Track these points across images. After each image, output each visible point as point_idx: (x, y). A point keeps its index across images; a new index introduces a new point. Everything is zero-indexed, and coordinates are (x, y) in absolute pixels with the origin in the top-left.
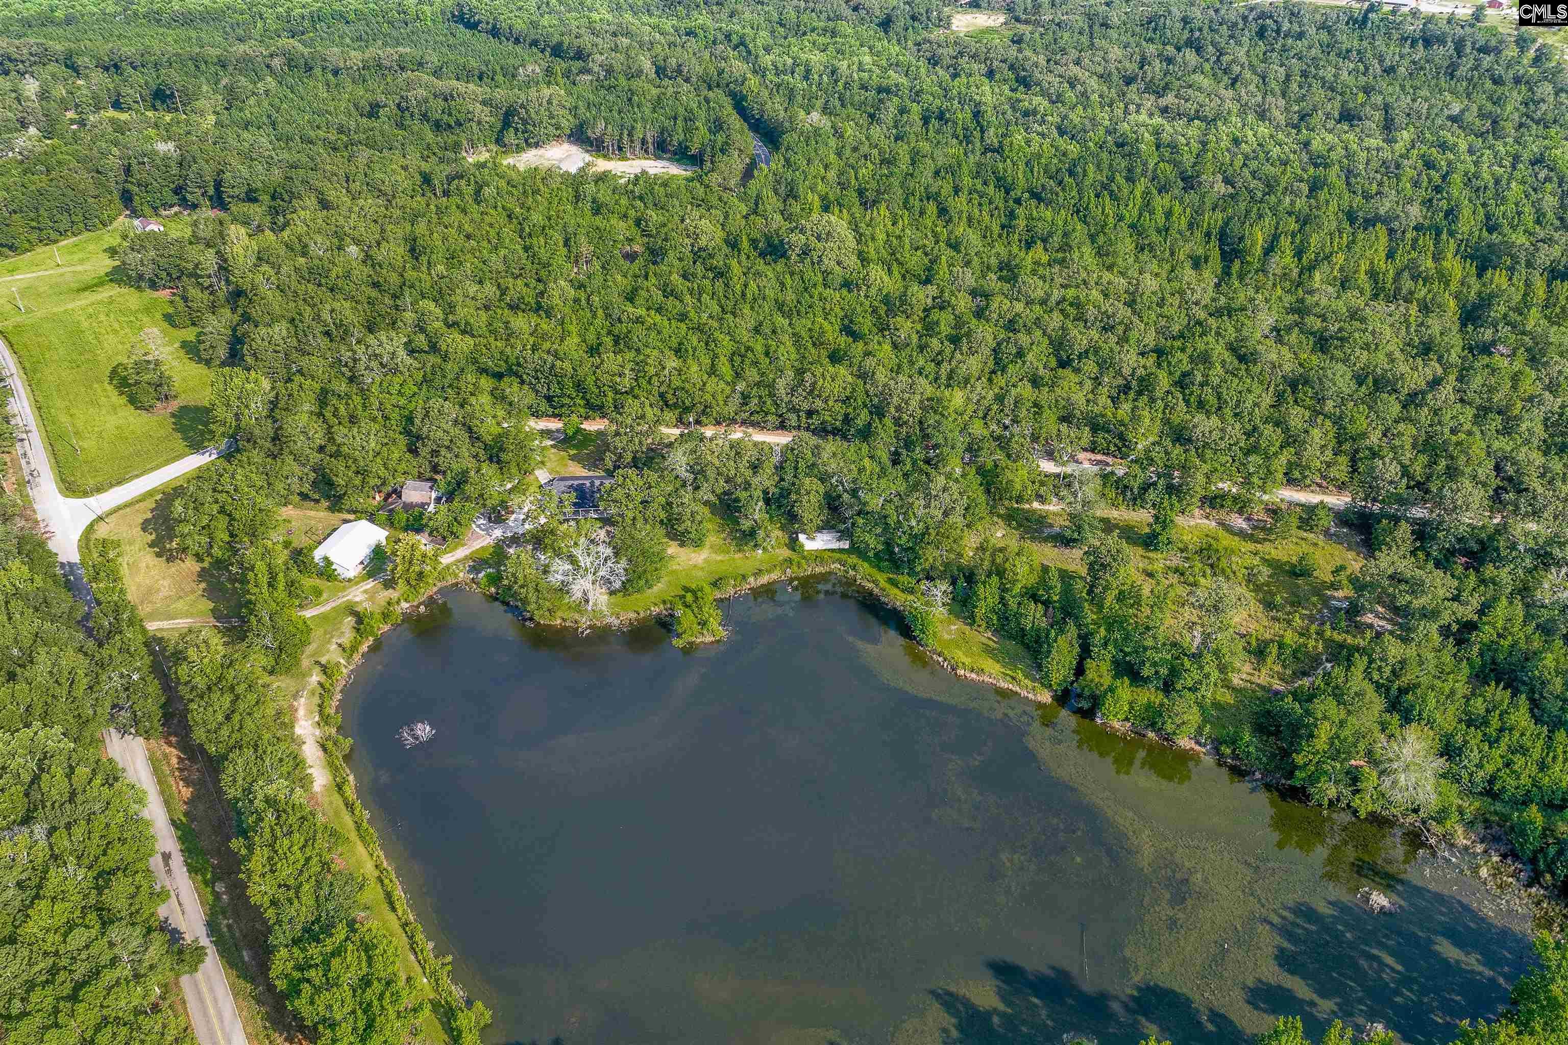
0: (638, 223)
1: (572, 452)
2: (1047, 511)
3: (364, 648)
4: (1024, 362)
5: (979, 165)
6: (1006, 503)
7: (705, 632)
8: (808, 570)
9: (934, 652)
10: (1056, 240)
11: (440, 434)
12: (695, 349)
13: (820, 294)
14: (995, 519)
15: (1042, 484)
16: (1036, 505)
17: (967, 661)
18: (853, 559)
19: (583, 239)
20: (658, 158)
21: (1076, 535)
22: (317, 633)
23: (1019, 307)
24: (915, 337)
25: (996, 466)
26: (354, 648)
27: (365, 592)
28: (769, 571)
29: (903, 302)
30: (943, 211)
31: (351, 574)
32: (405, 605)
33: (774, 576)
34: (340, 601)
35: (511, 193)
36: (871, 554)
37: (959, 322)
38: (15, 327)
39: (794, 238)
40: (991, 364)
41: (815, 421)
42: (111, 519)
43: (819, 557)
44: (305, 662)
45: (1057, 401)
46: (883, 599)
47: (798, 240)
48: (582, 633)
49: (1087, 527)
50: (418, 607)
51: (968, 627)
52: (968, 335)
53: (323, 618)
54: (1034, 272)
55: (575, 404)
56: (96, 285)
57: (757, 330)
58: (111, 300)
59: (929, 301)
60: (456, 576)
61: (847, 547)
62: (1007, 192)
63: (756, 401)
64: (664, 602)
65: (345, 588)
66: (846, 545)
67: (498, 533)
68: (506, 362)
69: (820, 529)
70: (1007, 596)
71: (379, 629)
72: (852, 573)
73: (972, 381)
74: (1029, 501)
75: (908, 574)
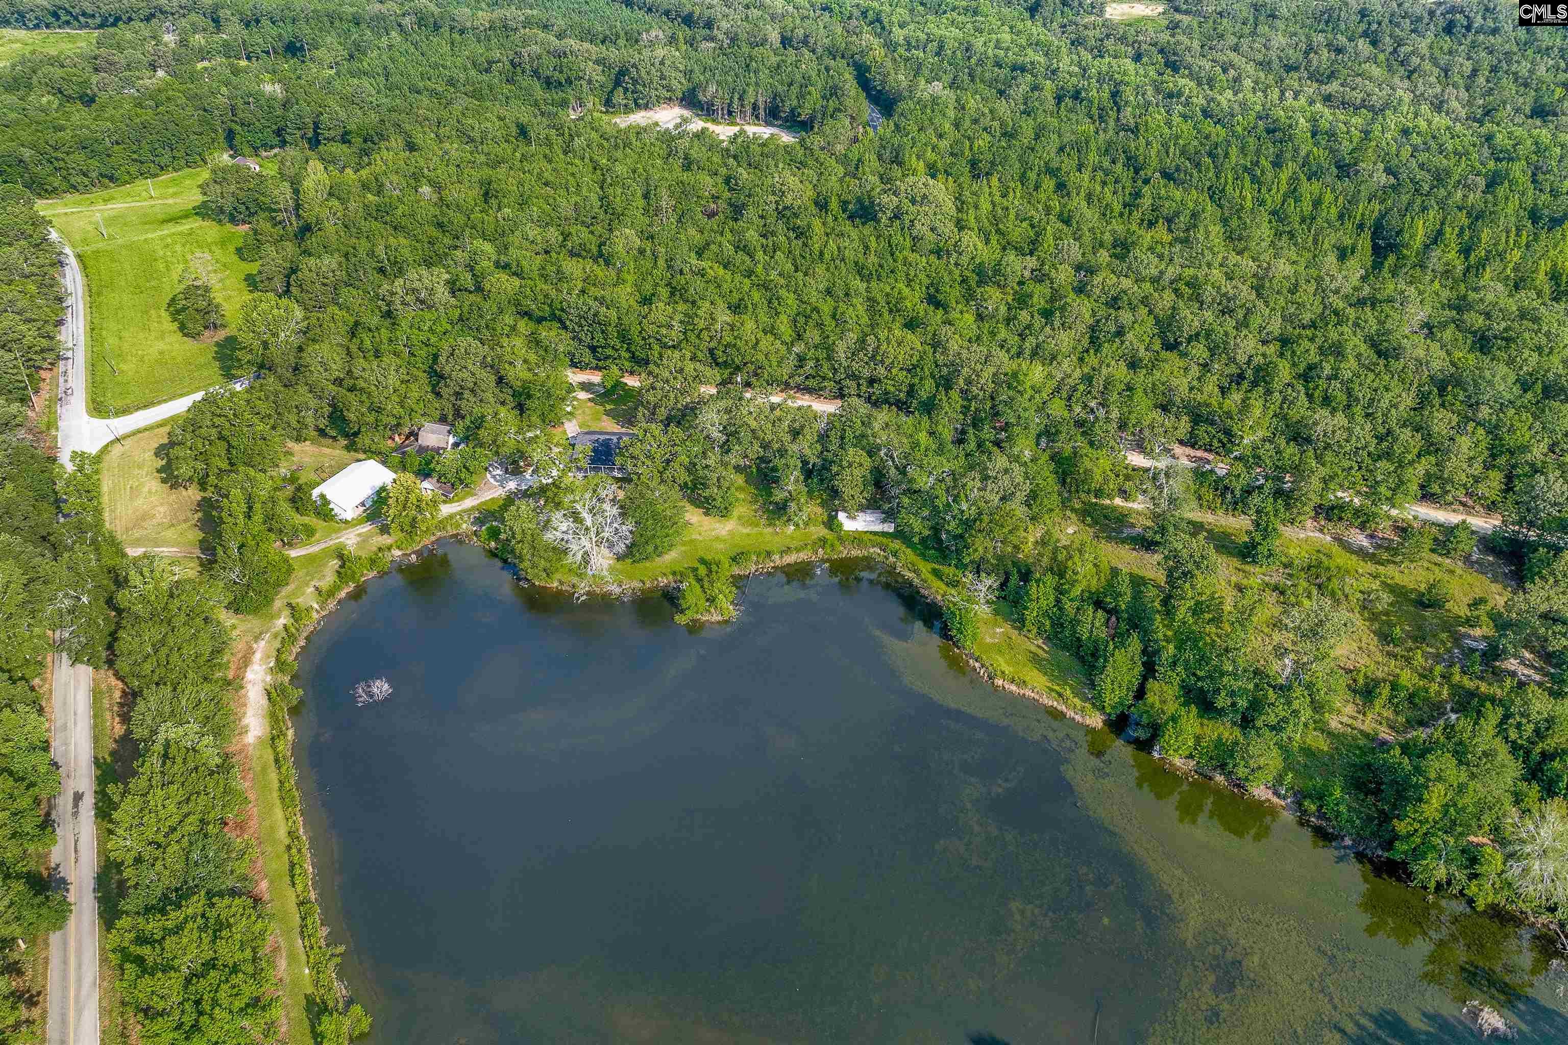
0: (727, 180)
1: (608, 407)
2: (1131, 508)
3: (343, 594)
4: (1122, 342)
5: (1109, 144)
6: (1083, 495)
7: (712, 610)
8: (844, 552)
9: (971, 656)
10: (1184, 219)
11: (465, 374)
12: (755, 306)
13: (905, 258)
14: (1068, 513)
15: (1128, 478)
16: (1118, 501)
17: (1008, 670)
18: (896, 545)
19: (664, 193)
20: (768, 124)
21: (1158, 538)
22: (299, 573)
23: (1126, 283)
24: (1003, 309)
25: (1075, 453)
26: (331, 593)
27: (359, 535)
28: (798, 550)
29: (997, 272)
30: (1061, 186)
31: (349, 515)
32: (397, 553)
33: (803, 556)
34: (331, 543)
35: (601, 146)
36: (916, 540)
37: (1055, 296)
38: (93, 252)
39: (885, 199)
40: (1085, 342)
41: (877, 390)
42: (128, 443)
43: (857, 538)
44: (278, 603)
45: (1154, 384)
46: (922, 591)
47: (889, 201)
48: (578, 598)
49: (1171, 529)
50: (410, 555)
51: (1016, 632)
52: (1063, 309)
53: (310, 559)
54: (1151, 249)
55: (620, 357)
56: (181, 218)
57: (829, 292)
58: (191, 232)
59: (1027, 274)
60: (458, 526)
61: (892, 530)
62: (1137, 172)
63: (811, 364)
64: (674, 573)
65: (339, 530)
66: (889, 528)
67: (512, 485)
68: (550, 306)
69: (862, 508)
70: (1064, 599)
71: (362, 575)
72: (892, 559)
73: (1060, 357)
74: (1110, 497)
75: (956, 567)
